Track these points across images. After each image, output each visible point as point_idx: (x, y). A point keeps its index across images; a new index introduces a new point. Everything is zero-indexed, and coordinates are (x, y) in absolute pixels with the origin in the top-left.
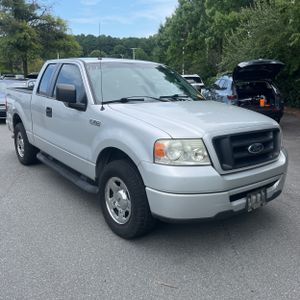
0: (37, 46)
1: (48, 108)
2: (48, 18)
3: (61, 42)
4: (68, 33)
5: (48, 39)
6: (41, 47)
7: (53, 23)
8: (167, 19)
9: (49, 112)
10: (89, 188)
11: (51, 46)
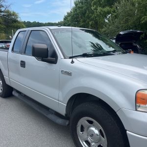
0: (2, 26)
1: (22, 62)
2: (8, 12)
3: (15, 24)
4: (19, 19)
5: (8, 22)
6: (5, 27)
7: (11, 15)
8: (68, 13)
9: (23, 64)
10: (60, 121)
11: (9, 26)
